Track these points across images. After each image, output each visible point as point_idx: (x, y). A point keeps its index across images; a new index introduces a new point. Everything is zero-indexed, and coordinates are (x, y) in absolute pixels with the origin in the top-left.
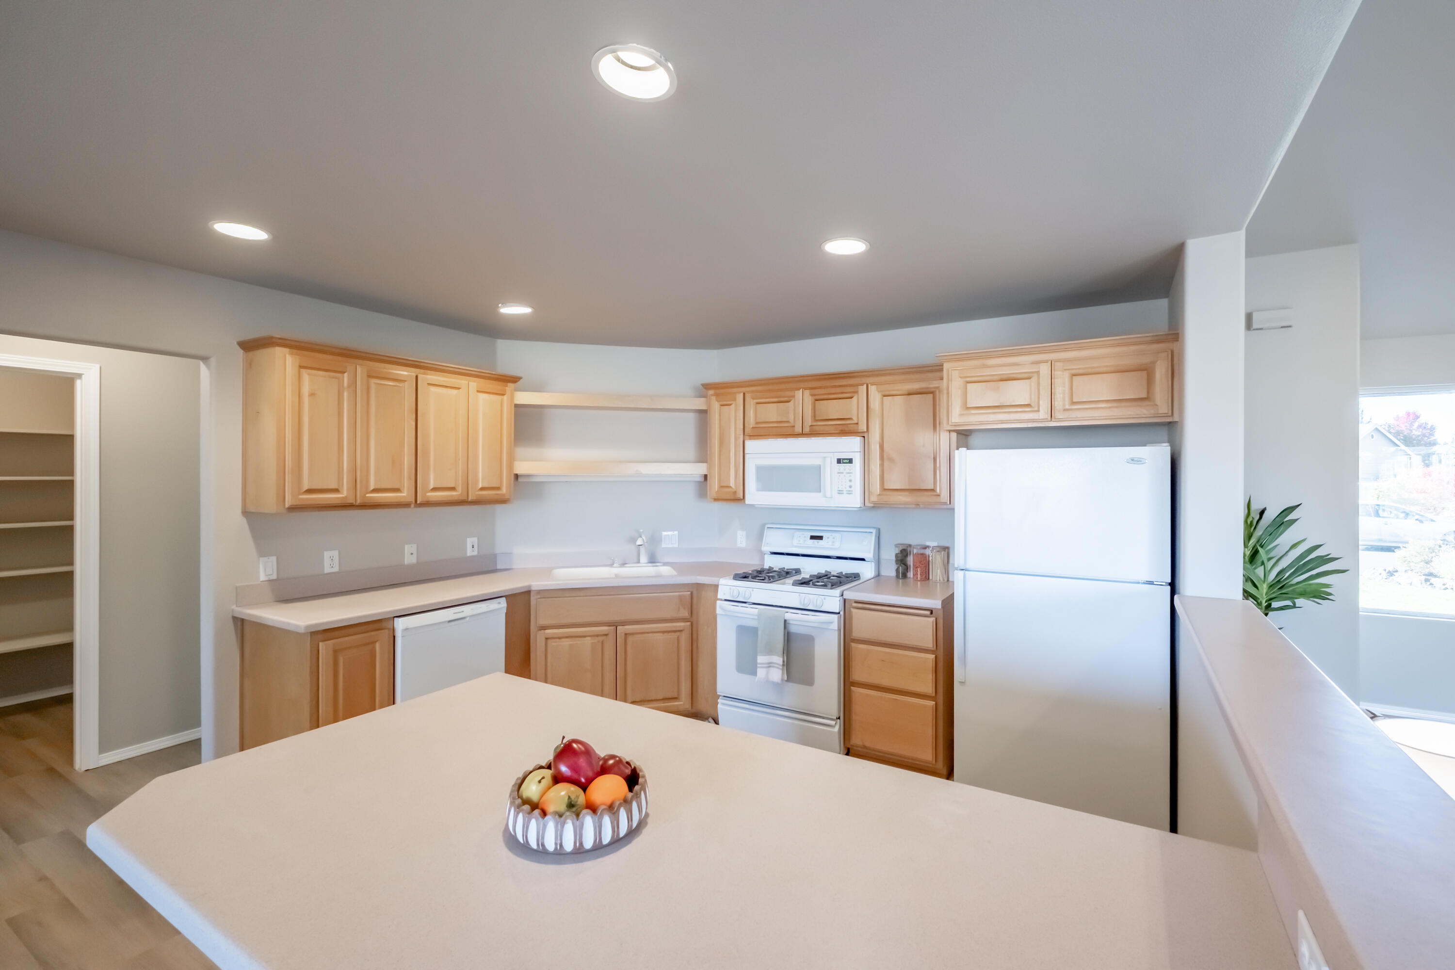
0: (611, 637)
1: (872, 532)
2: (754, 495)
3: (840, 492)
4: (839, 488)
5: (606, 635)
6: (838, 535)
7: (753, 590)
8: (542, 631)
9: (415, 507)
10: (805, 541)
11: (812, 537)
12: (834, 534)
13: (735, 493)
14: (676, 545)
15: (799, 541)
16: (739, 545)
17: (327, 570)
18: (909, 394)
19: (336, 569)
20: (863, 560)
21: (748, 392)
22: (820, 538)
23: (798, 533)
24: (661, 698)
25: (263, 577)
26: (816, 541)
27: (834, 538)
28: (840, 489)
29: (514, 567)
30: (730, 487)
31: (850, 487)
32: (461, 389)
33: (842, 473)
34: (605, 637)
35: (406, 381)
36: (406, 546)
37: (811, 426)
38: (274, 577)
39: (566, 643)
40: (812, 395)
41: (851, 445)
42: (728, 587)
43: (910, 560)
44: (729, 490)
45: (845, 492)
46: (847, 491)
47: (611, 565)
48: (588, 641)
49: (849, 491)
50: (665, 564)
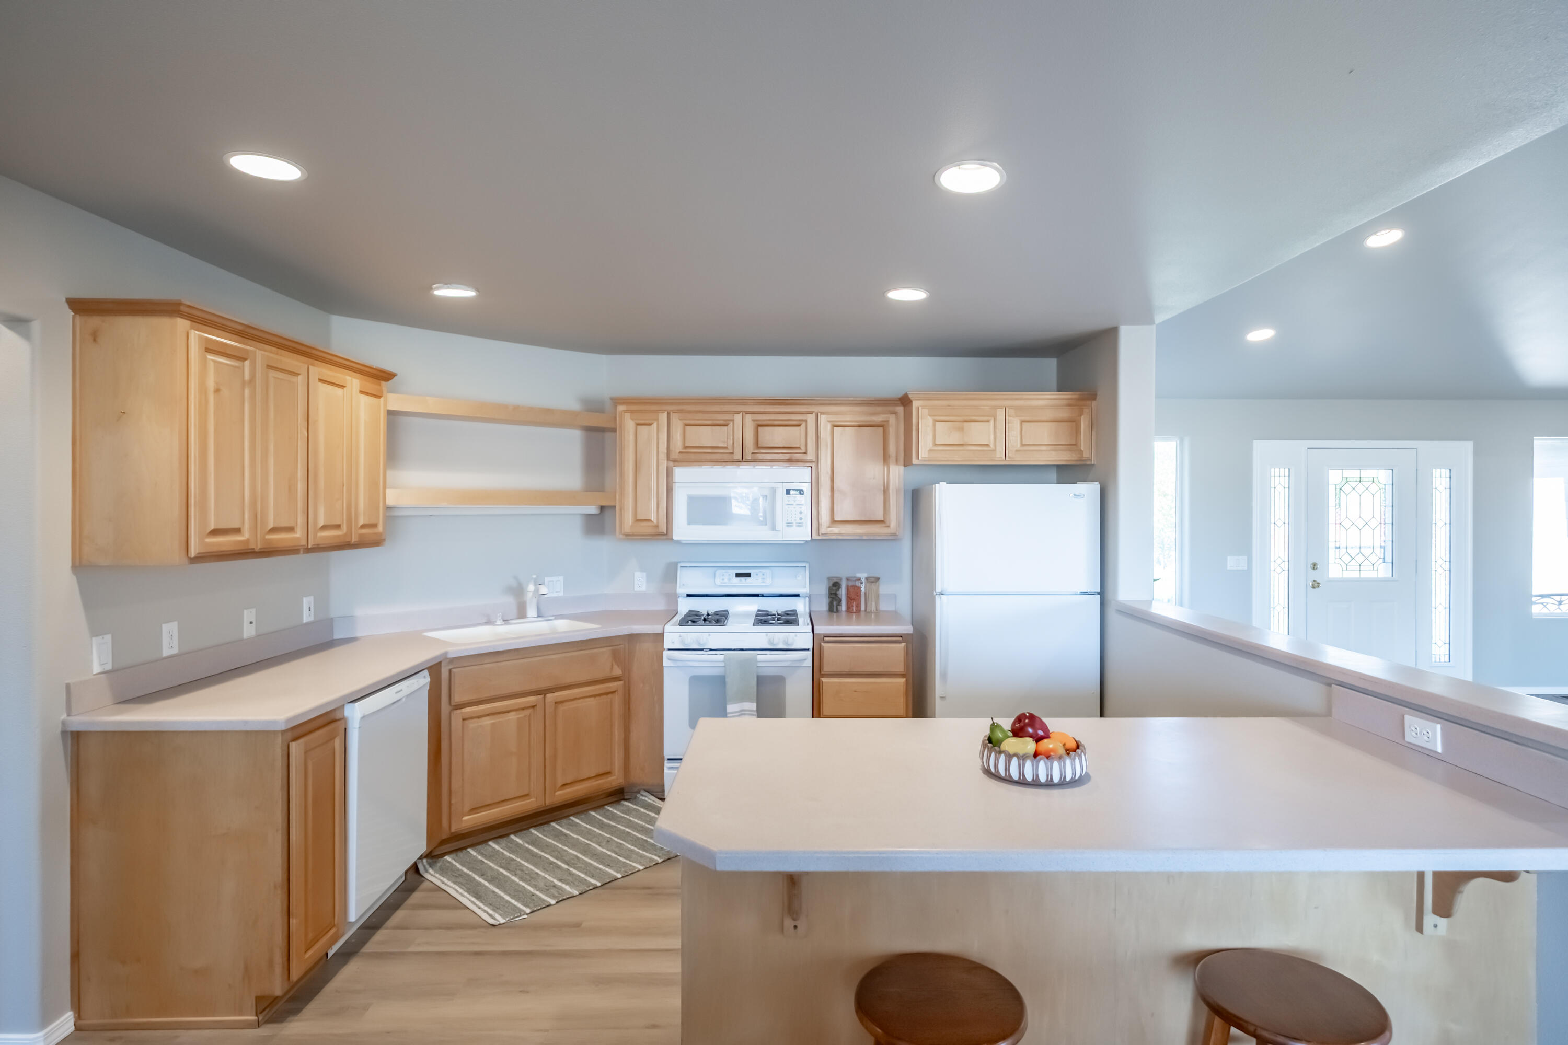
0: (540, 709)
1: (805, 567)
2: (682, 530)
3: (789, 525)
4: (787, 520)
5: (533, 707)
6: (767, 571)
7: (709, 635)
8: (459, 711)
9: (304, 553)
10: (729, 579)
11: (738, 575)
12: (764, 571)
13: (657, 526)
14: (561, 594)
15: (723, 580)
16: (637, 589)
17: (166, 652)
18: (859, 426)
19: (175, 651)
20: (798, 595)
21: (674, 412)
22: (748, 575)
23: (719, 572)
24: (594, 775)
25: (96, 669)
26: (743, 579)
27: (763, 575)
28: (789, 521)
29: (358, 635)
30: (650, 520)
31: (801, 519)
32: (345, 389)
33: (792, 505)
34: (530, 710)
35: (299, 374)
36: (245, 612)
37: (753, 453)
38: (109, 667)
39: (487, 721)
40: (754, 420)
41: (800, 476)
42: (674, 635)
43: (843, 592)
44: (649, 524)
45: (794, 524)
46: (797, 523)
47: (489, 622)
48: (513, 716)
49: (799, 523)
50: (558, 617)
